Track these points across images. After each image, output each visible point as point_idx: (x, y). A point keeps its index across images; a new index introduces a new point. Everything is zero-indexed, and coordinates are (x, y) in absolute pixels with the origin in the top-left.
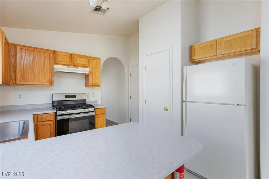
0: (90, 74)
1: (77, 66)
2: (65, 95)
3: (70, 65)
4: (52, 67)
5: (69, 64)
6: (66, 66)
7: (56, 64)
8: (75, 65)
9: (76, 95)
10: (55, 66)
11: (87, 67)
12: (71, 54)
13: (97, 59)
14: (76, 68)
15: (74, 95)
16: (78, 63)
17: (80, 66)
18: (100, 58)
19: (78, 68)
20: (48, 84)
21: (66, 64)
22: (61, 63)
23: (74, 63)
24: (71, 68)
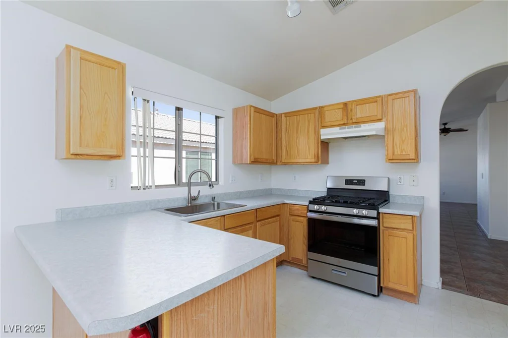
0: (388, 134)
1: (358, 123)
2: (346, 180)
3: (344, 124)
4: (318, 134)
5: (342, 123)
6: (339, 128)
7: (324, 127)
8: (353, 123)
9: (364, 180)
10: (323, 131)
11: (380, 120)
12: (346, 104)
13: (406, 95)
14: (356, 127)
15: (361, 180)
16: (359, 116)
17: (364, 122)
18: (415, 92)
19: (361, 127)
20: (313, 160)
21: (337, 124)
22: (329, 124)
23: (352, 119)
24: (347, 130)
